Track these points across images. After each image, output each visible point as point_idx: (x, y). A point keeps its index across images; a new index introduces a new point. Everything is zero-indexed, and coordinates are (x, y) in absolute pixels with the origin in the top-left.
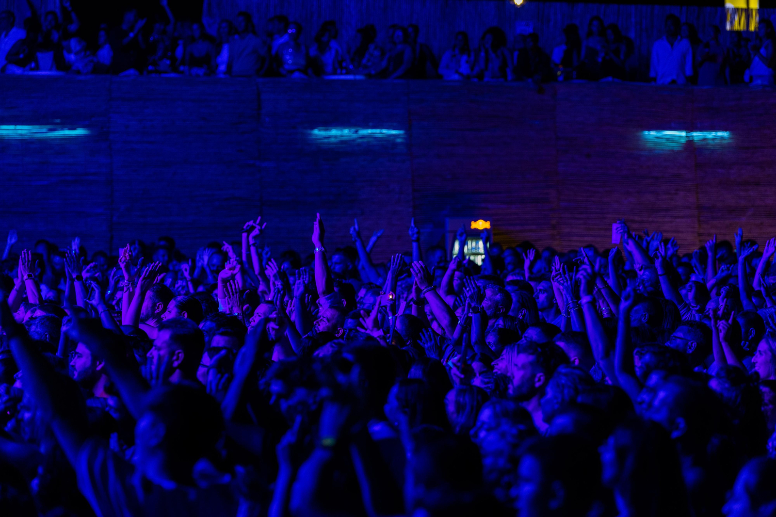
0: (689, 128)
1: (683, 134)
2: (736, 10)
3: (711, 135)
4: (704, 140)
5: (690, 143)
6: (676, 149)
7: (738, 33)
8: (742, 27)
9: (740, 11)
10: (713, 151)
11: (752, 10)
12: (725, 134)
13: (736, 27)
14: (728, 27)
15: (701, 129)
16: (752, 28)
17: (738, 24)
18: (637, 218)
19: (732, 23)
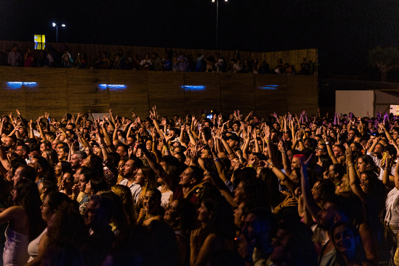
0: (23, 81)
1: (21, 83)
2: (38, 43)
3: (30, 83)
4: (28, 85)
5: (23, 85)
6: (19, 88)
7: (39, 50)
8: (40, 48)
9: (39, 43)
10: (31, 88)
11: (43, 43)
12: (35, 83)
13: (38, 48)
14: (35, 48)
15: (27, 82)
16: (43, 49)
17: (39, 48)
18: (6, 110)
19: (37, 47)
